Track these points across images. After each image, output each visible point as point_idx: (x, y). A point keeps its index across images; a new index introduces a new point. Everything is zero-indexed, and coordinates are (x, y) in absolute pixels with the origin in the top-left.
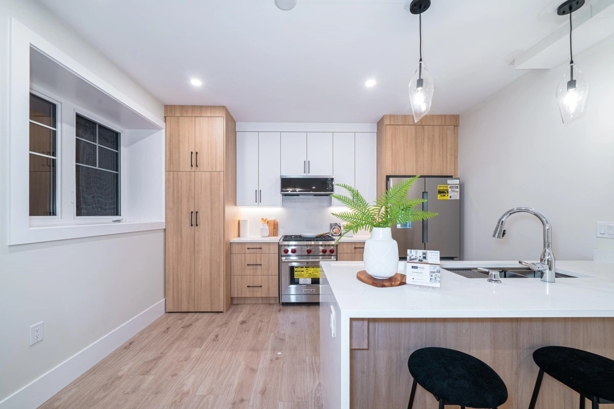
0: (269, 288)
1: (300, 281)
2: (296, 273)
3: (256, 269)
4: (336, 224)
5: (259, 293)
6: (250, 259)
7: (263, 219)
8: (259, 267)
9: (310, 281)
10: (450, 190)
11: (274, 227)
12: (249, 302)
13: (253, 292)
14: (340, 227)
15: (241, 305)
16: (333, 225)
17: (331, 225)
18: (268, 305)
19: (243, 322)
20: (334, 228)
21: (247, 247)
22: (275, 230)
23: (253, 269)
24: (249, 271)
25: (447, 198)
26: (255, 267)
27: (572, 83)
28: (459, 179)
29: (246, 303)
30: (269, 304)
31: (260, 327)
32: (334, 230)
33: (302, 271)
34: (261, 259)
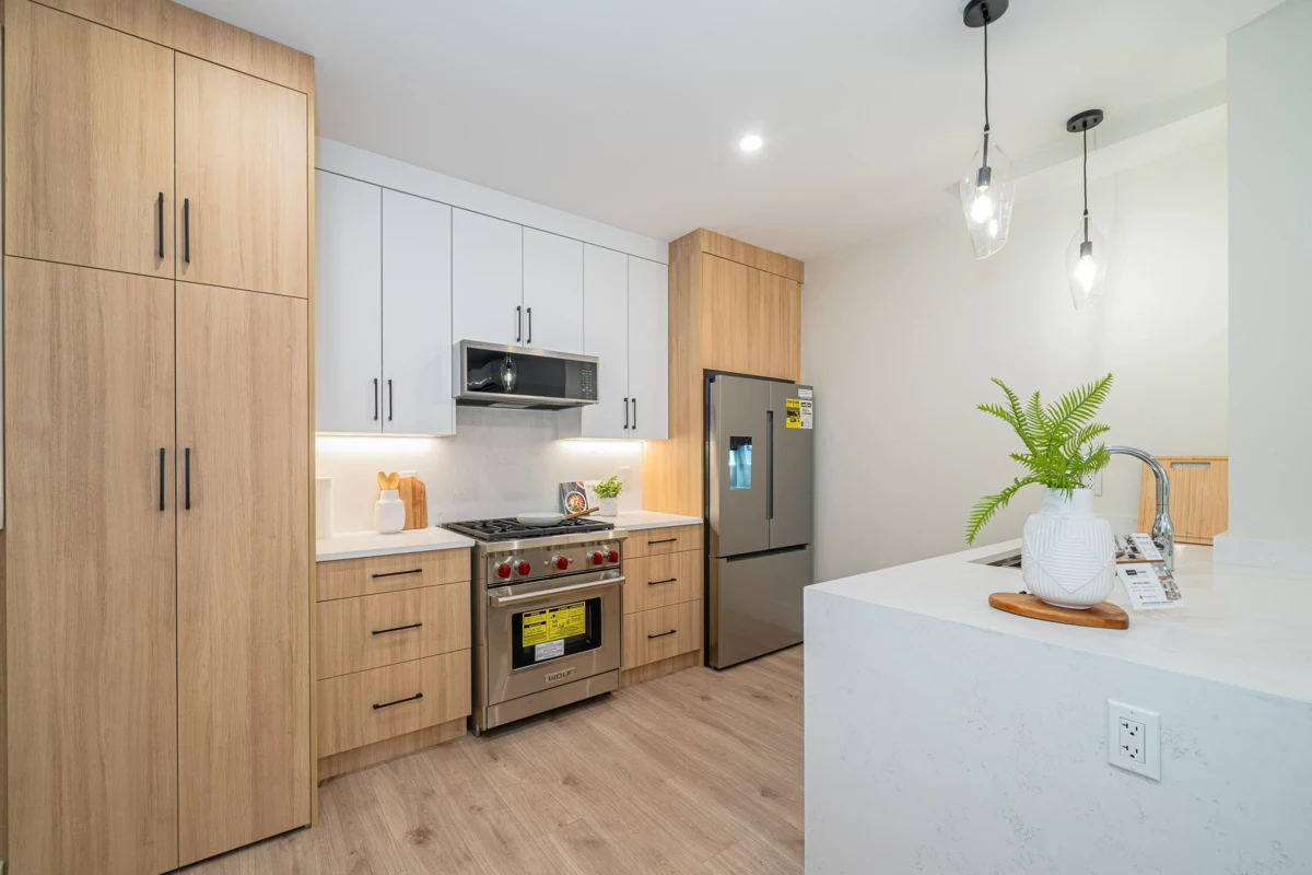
0: (442, 696)
1: (537, 652)
2: (526, 632)
3: (403, 642)
4: (574, 484)
5: (413, 719)
6: (382, 611)
7: (382, 475)
8: (412, 633)
9: (562, 647)
10: (801, 409)
11: (416, 500)
12: (372, 760)
13: (392, 719)
14: (583, 491)
15: (350, 778)
16: (566, 488)
17: (562, 491)
18: (440, 750)
19: (421, 836)
20: (570, 496)
21: (370, 571)
22: (418, 509)
23: (392, 644)
24: (378, 651)
25: (797, 425)
26: (397, 635)
27: (1086, 247)
28: (811, 388)
29: (362, 764)
30: (440, 745)
31: (494, 830)
32: (572, 502)
33: (544, 623)
34: (417, 607)
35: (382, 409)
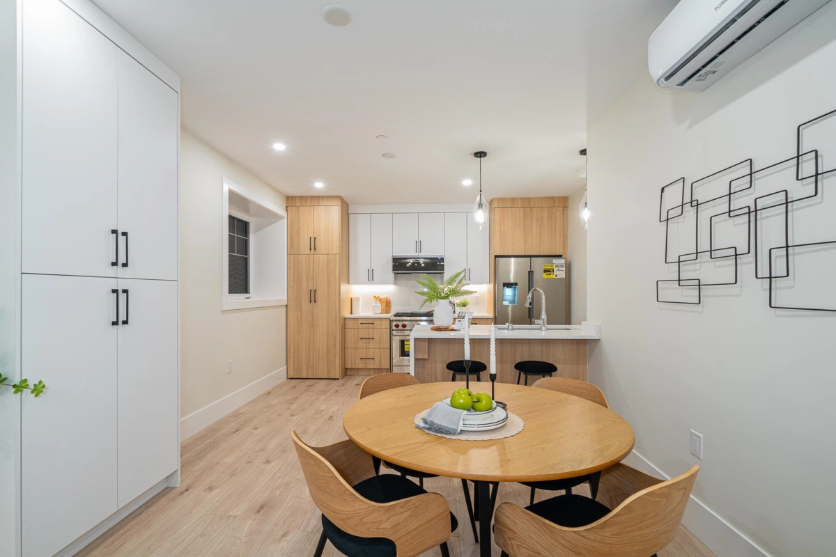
0: (381, 360)
2: (406, 346)
3: (369, 343)
5: (371, 365)
6: (363, 333)
7: (375, 297)
8: (371, 341)
10: (555, 269)
11: (387, 305)
12: (362, 373)
13: (366, 363)
15: (354, 376)
21: (360, 322)
22: (387, 308)
23: (366, 343)
24: (362, 344)
25: (553, 276)
26: (367, 340)
28: (566, 258)
29: (360, 374)
34: (373, 333)
35: (371, 278)
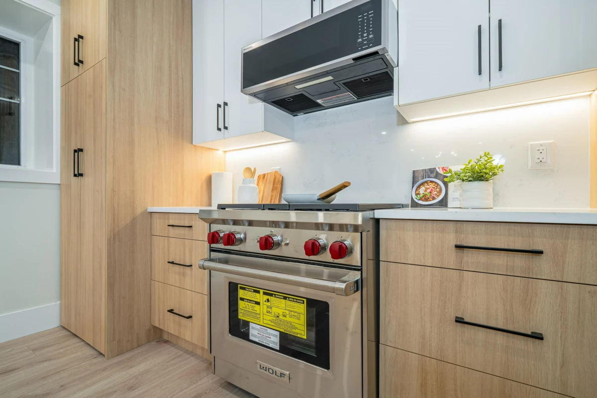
1: (251, 331)
2: (241, 304)
9: (278, 341)
11: (274, 187)
14: (443, 179)
16: (421, 174)
17: (414, 179)
22: (274, 193)
23: (179, 274)
26: (182, 269)
32: (421, 191)
33: (258, 303)
35: (223, 123)
